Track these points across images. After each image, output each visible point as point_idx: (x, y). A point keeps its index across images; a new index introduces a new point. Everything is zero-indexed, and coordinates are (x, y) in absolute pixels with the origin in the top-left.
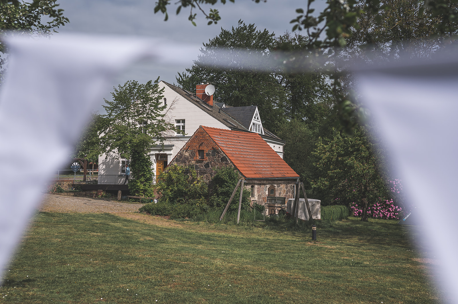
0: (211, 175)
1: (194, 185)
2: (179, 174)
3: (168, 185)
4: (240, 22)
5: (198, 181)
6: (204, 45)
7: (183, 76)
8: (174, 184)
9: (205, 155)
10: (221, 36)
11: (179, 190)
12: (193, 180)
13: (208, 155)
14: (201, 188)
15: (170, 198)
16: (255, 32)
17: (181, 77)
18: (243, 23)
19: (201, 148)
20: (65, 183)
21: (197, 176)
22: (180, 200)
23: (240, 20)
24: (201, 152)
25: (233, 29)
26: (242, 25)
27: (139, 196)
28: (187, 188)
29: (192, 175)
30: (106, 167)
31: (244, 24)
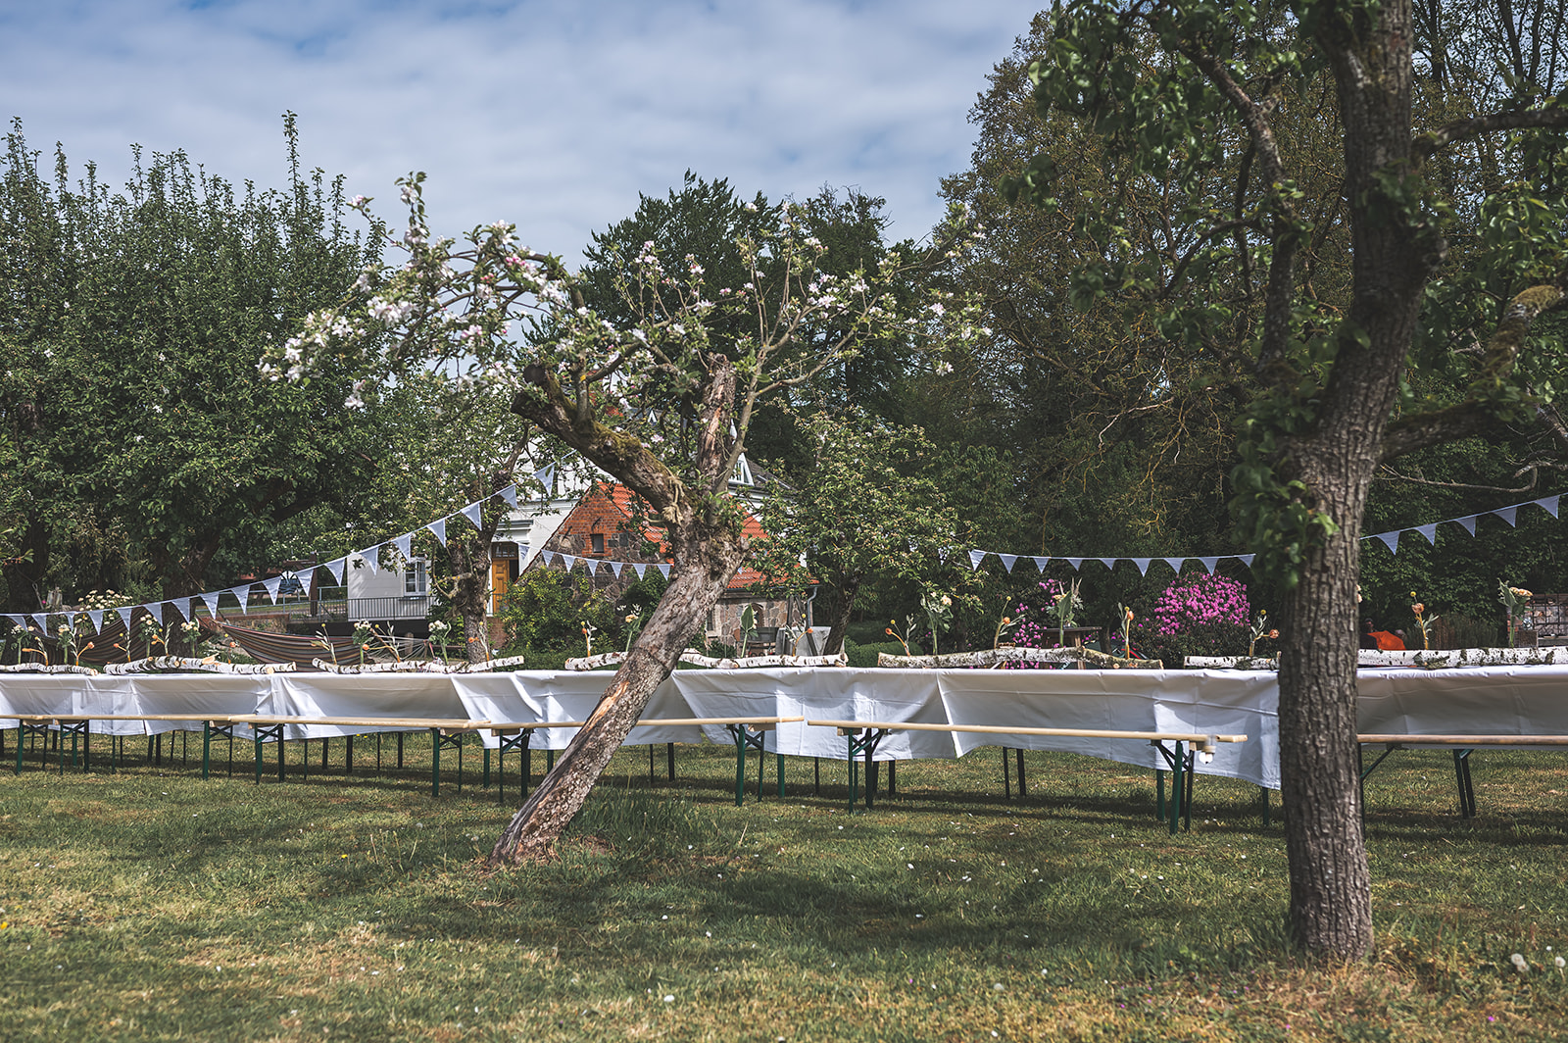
0: (621, 586)
1: (584, 609)
2: (550, 587)
3: (528, 613)
4: (689, 177)
5: (594, 602)
6: (596, 239)
7: (544, 327)
8: (541, 610)
9: (606, 544)
10: (639, 215)
11: (553, 622)
12: (583, 598)
13: (612, 544)
14: (600, 616)
15: (533, 640)
16: (731, 201)
17: (537, 328)
18: (697, 179)
19: (597, 531)
20: (270, 621)
21: (591, 589)
22: (556, 643)
23: (688, 173)
24: (597, 538)
25: (672, 196)
26: (695, 185)
27: (455, 644)
28: (570, 616)
29: (578, 589)
30: (365, 579)
31: (701, 182)
